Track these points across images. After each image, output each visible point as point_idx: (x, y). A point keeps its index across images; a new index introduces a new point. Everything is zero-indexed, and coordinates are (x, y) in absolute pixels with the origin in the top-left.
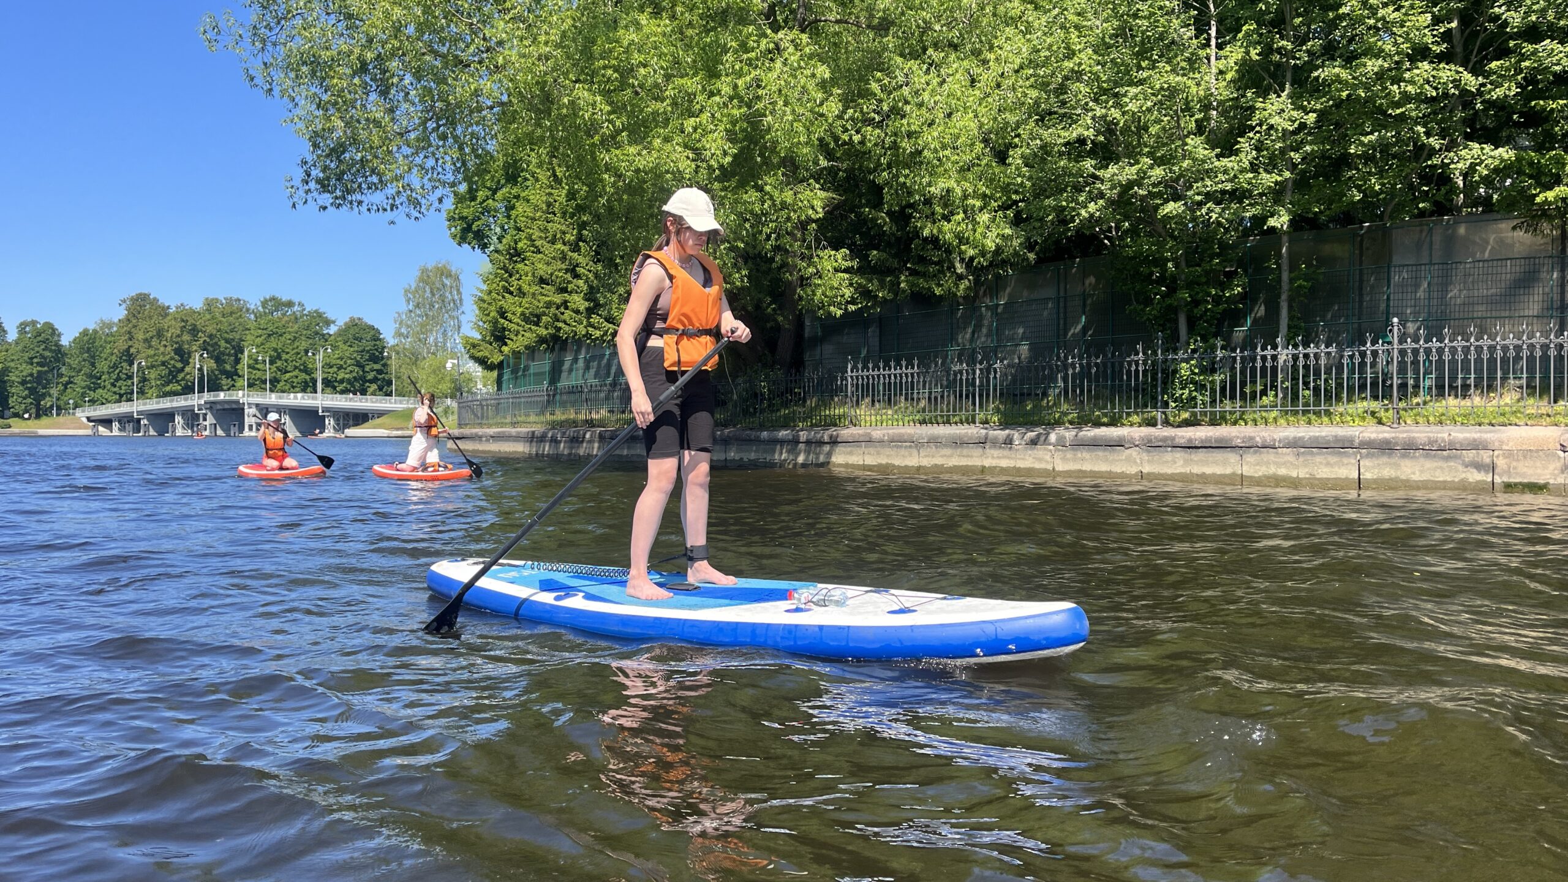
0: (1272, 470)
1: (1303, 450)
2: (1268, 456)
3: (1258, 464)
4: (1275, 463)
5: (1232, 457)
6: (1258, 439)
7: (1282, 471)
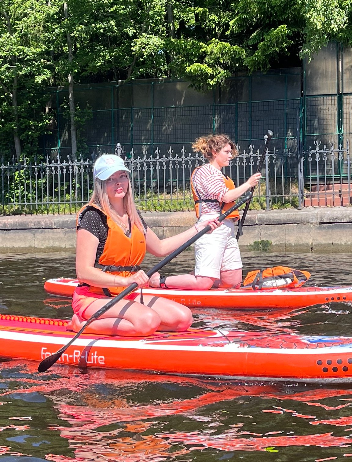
0: (51, 243)
1: (68, 229)
2: (49, 234)
3: (43, 240)
4: (53, 239)
5: (28, 235)
6: (43, 223)
7: (57, 244)
